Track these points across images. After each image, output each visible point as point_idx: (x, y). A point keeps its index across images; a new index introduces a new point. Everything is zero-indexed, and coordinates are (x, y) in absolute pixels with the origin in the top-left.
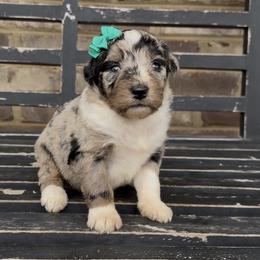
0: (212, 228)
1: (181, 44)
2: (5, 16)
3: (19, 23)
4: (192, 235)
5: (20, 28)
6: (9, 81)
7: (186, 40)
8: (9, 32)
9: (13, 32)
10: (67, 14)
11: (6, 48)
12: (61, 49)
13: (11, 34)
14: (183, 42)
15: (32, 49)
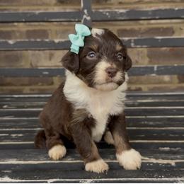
0: (178, 156)
1: (161, 30)
2: (46, 20)
4: (165, 162)
5: (56, 25)
6: (50, 59)
8: (48, 28)
10: (85, 16)
11: (47, 40)
13: (50, 30)
15: (63, 40)
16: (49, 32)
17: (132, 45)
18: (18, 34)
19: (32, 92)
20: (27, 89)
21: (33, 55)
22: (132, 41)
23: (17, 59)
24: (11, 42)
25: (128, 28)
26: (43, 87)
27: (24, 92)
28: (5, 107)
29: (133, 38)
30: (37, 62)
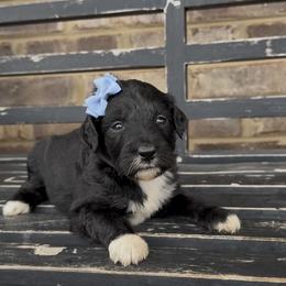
2: (96, 13)
8: (117, 33)
9: (123, 32)
12: (163, 46)
13: (120, 35)
15: (129, 51)
16: (118, 39)
17: (269, 52)
18: (64, 47)
22: (268, 43)
23: (65, 91)
24: (36, 58)
28: (9, 180)
29: (270, 38)
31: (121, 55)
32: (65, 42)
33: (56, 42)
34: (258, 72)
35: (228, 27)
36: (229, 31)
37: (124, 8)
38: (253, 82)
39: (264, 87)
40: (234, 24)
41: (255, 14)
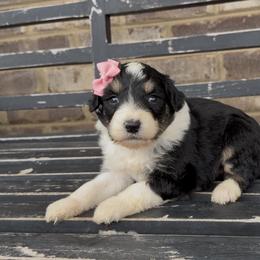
1: (244, 20)
2: (37, 20)
3: (76, 23)
5: (79, 27)
6: (76, 81)
7: (249, 14)
8: (69, 33)
9: (74, 33)
10: (93, 9)
12: (90, 46)
13: (71, 35)
14: (246, 17)
17: (170, 50)
18: (27, 46)
19: (55, 132)
20: (48, 127)
21: (50, 76)
22: (170, 43)
23: (30, 83)
25: (188, 22)
26: (69, 124)
27: (45, 131)
30: (58, 85)
31: (58, 54)
32: (27, 42)
33: (21, 42)
34: (183, 64)
35: (156, 27)
36: (157, 30)
37: (58, 16)
38: (179, 71)
39: (188, 75)
40: (161, 25)
41: (177, 16)
